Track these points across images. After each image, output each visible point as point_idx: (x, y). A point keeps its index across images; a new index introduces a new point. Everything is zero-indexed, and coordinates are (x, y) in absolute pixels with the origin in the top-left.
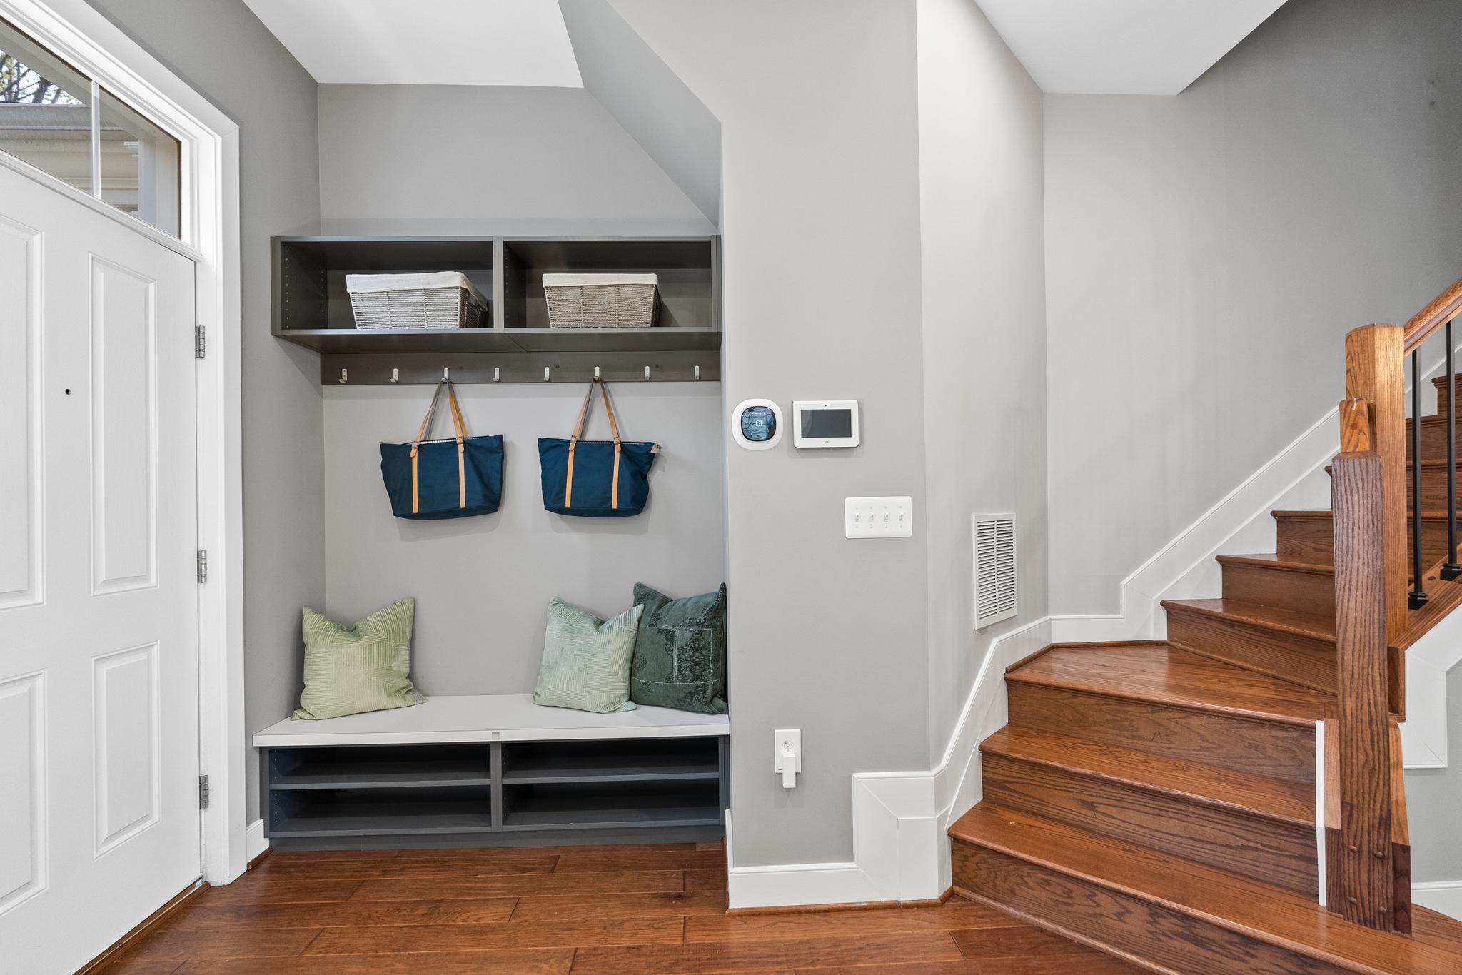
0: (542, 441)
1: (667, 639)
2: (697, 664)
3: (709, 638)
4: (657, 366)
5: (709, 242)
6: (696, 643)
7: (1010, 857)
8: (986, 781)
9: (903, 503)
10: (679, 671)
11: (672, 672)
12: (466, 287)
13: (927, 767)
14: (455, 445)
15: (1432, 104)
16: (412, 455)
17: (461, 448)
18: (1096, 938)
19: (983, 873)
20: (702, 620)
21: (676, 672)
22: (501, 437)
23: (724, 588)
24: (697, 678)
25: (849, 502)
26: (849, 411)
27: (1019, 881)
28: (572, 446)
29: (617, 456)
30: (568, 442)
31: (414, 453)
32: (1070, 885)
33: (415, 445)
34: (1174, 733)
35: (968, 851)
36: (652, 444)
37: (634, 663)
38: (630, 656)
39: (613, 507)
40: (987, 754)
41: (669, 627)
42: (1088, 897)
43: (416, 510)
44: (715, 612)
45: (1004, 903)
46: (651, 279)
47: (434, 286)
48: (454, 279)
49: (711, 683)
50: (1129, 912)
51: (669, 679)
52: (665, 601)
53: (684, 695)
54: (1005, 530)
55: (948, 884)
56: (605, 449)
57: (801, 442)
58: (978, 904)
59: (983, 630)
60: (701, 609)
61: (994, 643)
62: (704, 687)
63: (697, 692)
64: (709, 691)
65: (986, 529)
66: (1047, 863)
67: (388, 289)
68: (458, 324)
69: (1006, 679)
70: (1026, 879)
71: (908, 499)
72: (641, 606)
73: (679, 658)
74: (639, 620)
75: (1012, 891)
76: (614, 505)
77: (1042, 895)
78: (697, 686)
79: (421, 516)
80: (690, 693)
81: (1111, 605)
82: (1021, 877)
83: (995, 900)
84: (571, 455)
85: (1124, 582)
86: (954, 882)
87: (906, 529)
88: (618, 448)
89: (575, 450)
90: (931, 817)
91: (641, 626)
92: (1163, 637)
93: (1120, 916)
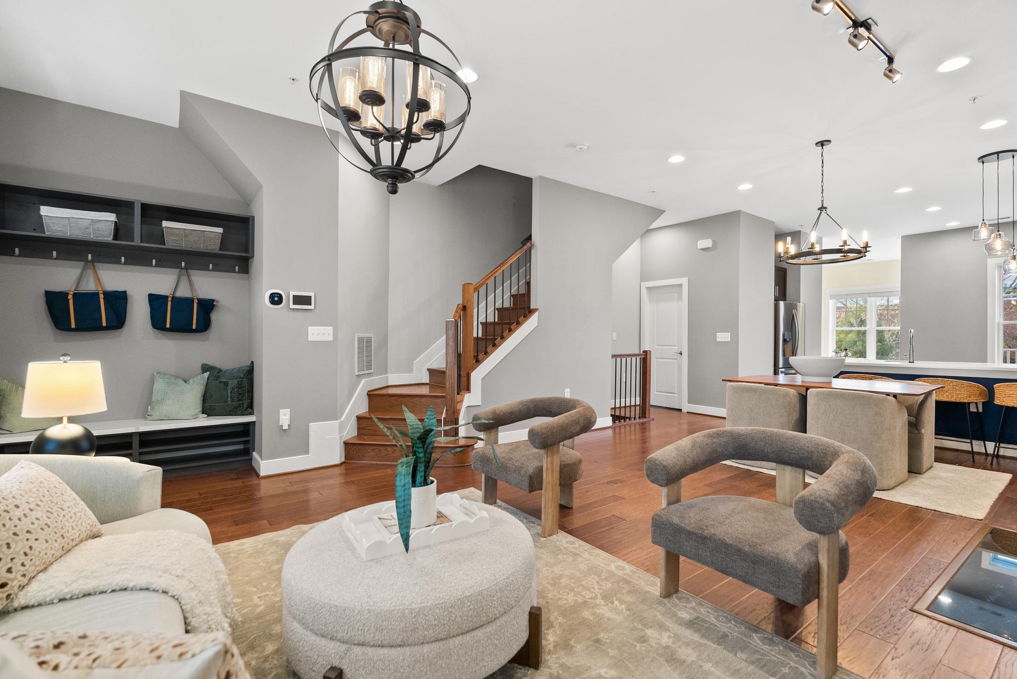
0: (150, 296)
1: (225, 385)
2: (239, 394)
3: (246, 383)
4: (216, 265)
5: (249, 218)
6: (240, 385)
7: (364, 444)
8: (358, 428)
9: (330, 329)
10: (231, 398)
11: (227, 398)
12: (117, 221)
13: (336, 419)
14: (97, 294)
15: (514, 205)
16: (69, 298)
17: (102, 296)
18: (387, 461)
19: (355, 453)
20: (243, 376)
21: (229, 399)
22: (125, 292)
23: (252, 363)
24: (240, 400)
25: (310, 328)
26: (311, 296)
27: (366, 452)
28: (170, 299)
29: (195, 305)
30: (167, 297)
31: (70, 297)
32: (380, 448)
33: (72, 293)
34: (417, 405)
35: (350, 447)
36: (214, 300)
37: (205, 399)
38: (203, 394)
39: (193, 328)
40: (359, 418)
41: (225, 380)
42: (385, 450)
43: (73, 326)
44: (248, 373)
45: (361, 460)
46: (220, 230)
47: (99, 219)
48: (111, 217)
49: (246, 403)
50: (396, 450)
51: (225, 402)
52: (220, 371)
53: (233, 408)
54: (369, 341)
55: (343, 460)
56: (189, 301)
57: (292, 306)
58: (353, 463)
59: (359, 376)
60: (241, 372)
61: (363, 381)
62: (243, 404)
63: (240, 406)
64: (245, 405)
65: (360, 340)
66: (374, 443)
67: (69, 217)
68: (112, 238)
69: (368, 394)
70: (368, 450)
71: (332, 328)
72: (208, 373)
73: (231, 392)
74: (208, 379)
75: (364, 456)
76: (194, 327)
77: (372, 454)
78: (240, 404)
79: (78, 329)
80: (236, 407)
81: (410, 370)
82: (366, 450)
83: (359, 460)
84: (169, 303)
85: (415, 362)
86: (345, 459)
87: (331, 338)
88: (196, 301)
89: (172, 301)
90: (337, 436)
91: (209, 381)
92: (428, 382)
93: (393, 453)
